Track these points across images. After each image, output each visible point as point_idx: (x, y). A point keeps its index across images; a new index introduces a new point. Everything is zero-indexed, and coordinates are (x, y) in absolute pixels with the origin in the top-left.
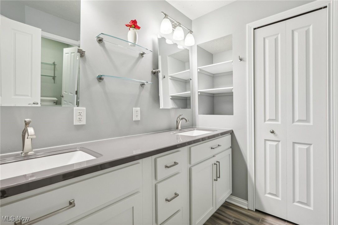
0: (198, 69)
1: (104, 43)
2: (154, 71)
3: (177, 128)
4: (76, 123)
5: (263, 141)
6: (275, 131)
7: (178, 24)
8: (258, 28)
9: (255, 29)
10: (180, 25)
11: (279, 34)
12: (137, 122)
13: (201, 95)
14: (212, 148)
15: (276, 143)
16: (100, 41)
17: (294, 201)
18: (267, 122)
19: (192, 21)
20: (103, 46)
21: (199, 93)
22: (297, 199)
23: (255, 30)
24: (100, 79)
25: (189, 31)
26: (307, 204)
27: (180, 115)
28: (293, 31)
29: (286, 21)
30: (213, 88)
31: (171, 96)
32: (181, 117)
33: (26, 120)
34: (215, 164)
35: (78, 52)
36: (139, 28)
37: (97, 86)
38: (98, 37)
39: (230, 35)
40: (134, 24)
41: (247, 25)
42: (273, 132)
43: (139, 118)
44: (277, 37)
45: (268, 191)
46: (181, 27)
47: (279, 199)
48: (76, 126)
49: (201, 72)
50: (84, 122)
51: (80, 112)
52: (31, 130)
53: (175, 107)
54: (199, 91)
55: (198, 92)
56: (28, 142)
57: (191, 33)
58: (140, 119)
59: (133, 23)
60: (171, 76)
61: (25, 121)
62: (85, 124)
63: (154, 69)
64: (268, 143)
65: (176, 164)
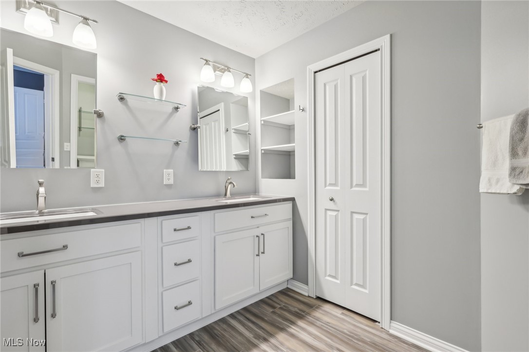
0: (261, 121)
1: (127, 101)
2: (193, 126)
3: (226, 195)
4: (93, 185)
5: (324, 210)
6: (335, 199)
7: (226, 68)
8: (320, 71)
9: (315, 72)
10: (228, 69)
11: (338, 79)
12: (169, 186)
13: (266, 153)
14: (252, 217)
15: (337, 213)
16: (122, 99)
17: (352, 284)
18: (327, 188)
19: (254, 59)
20: (126, 104)
21: (263, 152)
22: (355, 282)
23: (316, 74)
24: (122, 139)
25: (245, 74)
26: (363, 286)
27: (229, 179)
28: (351, 77)
29: (345, 64)
30: (290, 143)
31: (235, 155)
32: (229, 181)
33: (40, 180)
34: (257, 236)
35: (95, 113)
36: (166, 82)
37: (118, 147)
38: (119, 96)
39: (292, 79)
40: (161, 78)
41: (308, 67)
42: (332, 200)
43: (171, 182)
44: (337, 83)
45: (328, 274)
46: (230, 72)
47: (338, 282)
48: (92, 188)
49: (266, 124)
50: (102, 184)
51: (98, 174)
52: (42, 190)
53: (241, 169)
54: (262, 148)
55: (262, 150)
56: (41, 200)
57: (248, 77)
58: (173, 183)
59: (159, 77)
60: (235, 129)
61: (39, 182)
62: (104, 186)
63: (193, 125)
64: (329, 213)
65: (189, 228)
